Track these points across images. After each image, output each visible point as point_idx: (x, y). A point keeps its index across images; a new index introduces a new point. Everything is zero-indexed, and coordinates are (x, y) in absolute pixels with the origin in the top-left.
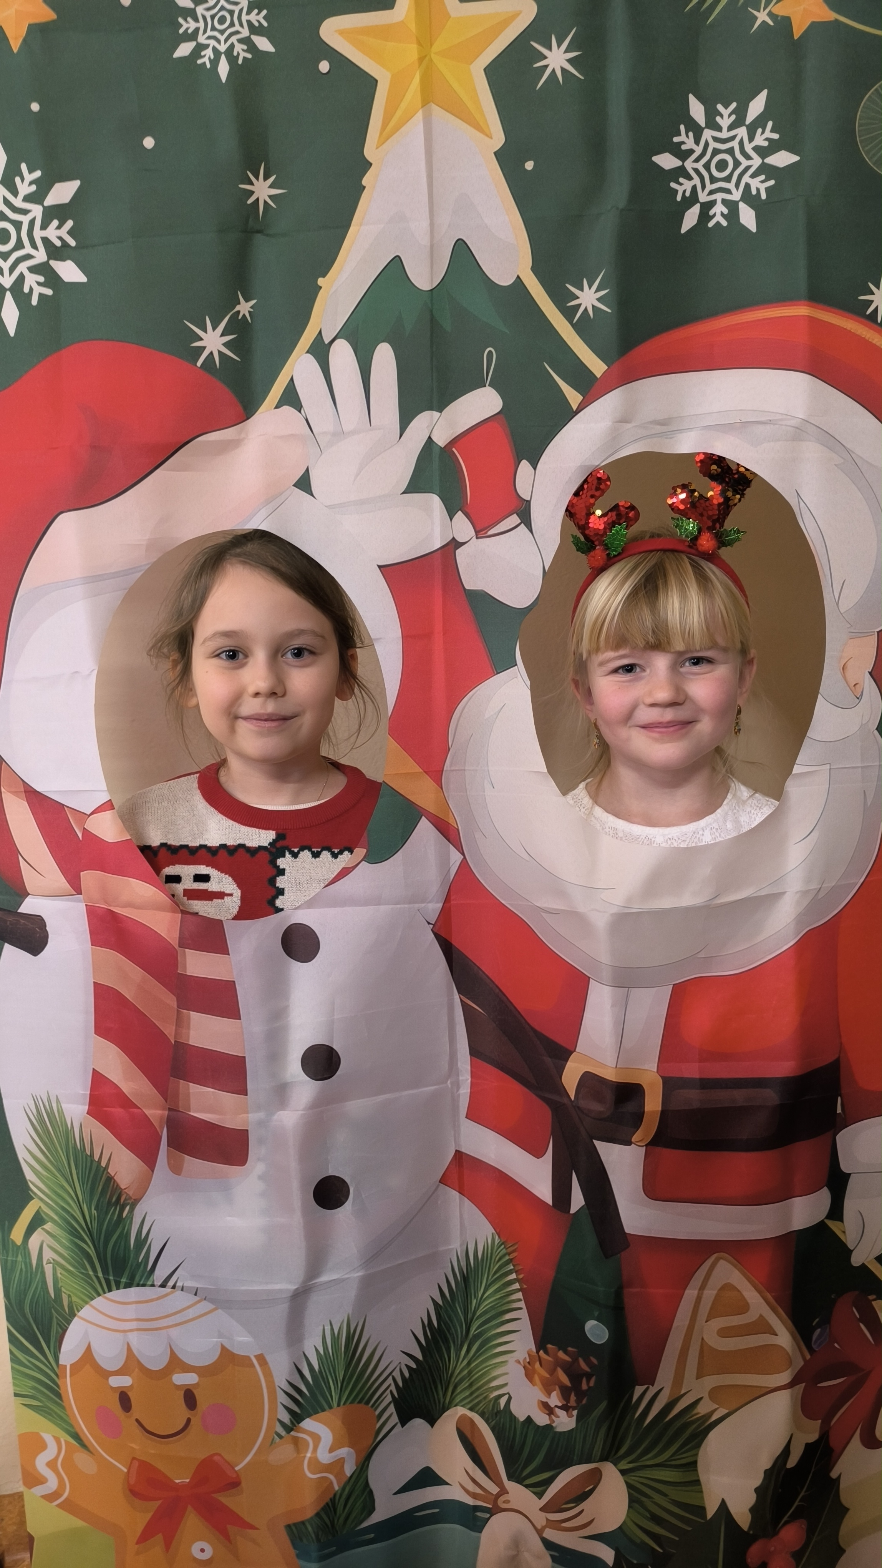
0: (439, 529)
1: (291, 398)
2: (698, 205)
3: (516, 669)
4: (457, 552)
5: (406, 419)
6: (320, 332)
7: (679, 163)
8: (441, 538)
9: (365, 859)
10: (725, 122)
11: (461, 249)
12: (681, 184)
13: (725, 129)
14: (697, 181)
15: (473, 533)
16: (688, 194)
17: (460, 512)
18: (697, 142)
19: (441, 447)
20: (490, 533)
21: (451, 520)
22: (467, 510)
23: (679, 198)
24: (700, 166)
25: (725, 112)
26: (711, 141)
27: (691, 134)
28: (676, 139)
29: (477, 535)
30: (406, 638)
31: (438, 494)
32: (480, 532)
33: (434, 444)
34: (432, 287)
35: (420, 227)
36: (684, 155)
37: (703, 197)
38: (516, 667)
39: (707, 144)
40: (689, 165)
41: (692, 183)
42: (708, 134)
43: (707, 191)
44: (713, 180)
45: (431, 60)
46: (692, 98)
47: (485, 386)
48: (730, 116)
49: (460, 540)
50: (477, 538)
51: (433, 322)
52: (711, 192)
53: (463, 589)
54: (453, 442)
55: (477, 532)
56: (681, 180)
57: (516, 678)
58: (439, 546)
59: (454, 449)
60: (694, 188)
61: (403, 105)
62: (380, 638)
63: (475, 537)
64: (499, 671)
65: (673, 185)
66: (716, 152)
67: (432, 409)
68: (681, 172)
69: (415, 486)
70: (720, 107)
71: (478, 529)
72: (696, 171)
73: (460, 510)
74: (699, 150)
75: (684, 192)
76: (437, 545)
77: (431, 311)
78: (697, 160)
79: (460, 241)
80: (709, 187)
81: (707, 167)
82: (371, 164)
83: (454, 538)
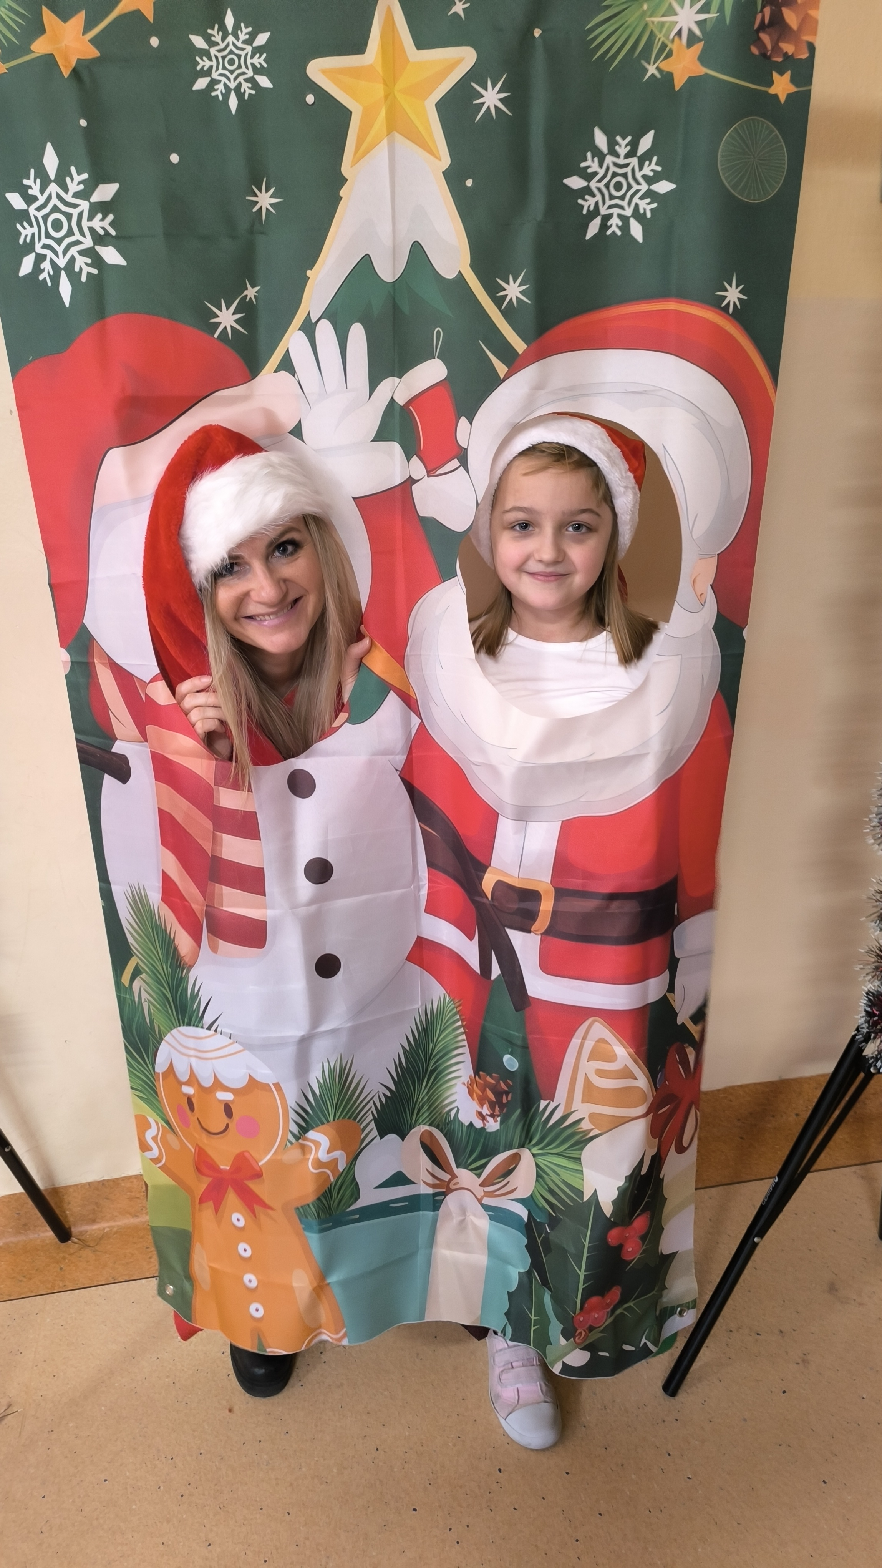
1: (287, 365)
2: (599, 218)
3: (456, 579)
6: (309, 314)
7: (585, 184)
9: (349, 721)
10: (622, 150)
11: (417, 249)
12: (586, 201)
13: (622, 157)
14: (599, 197)
16: (591, 209)
18: (601, 166)
23: (585, 212)
24: (601, 185)
25: (623, 143)
26: (611, 166)
27: (596, 160)
28: (583, 165)
34: (394, 279)
35: (384, 231)
36: (589, 177)
37: (603, 211)
39: (608, 168)
40: (593, 184)
41: (595, 199)
42: (609, 159)
43: (606, 205)
44: (612, 197)
45: (395, 96)
46: (597, 131)
48: (626, 146)
51: (395, 308)
52: (610, 207)
56: (587, 197)
57: (457, 585)
60: (597, 203)
61: (373, 133)
65: (580, 201)
66: (614, 175)
67: (393, 375)
68: (588, 191)
70: (618, 138)
74: (602, 172)
75: (589, 206)
77: (394, 299)
78: (600, 181)
79: (416, 243)
80: (608, 203)
81: (607, 186)
82: (347, 180)
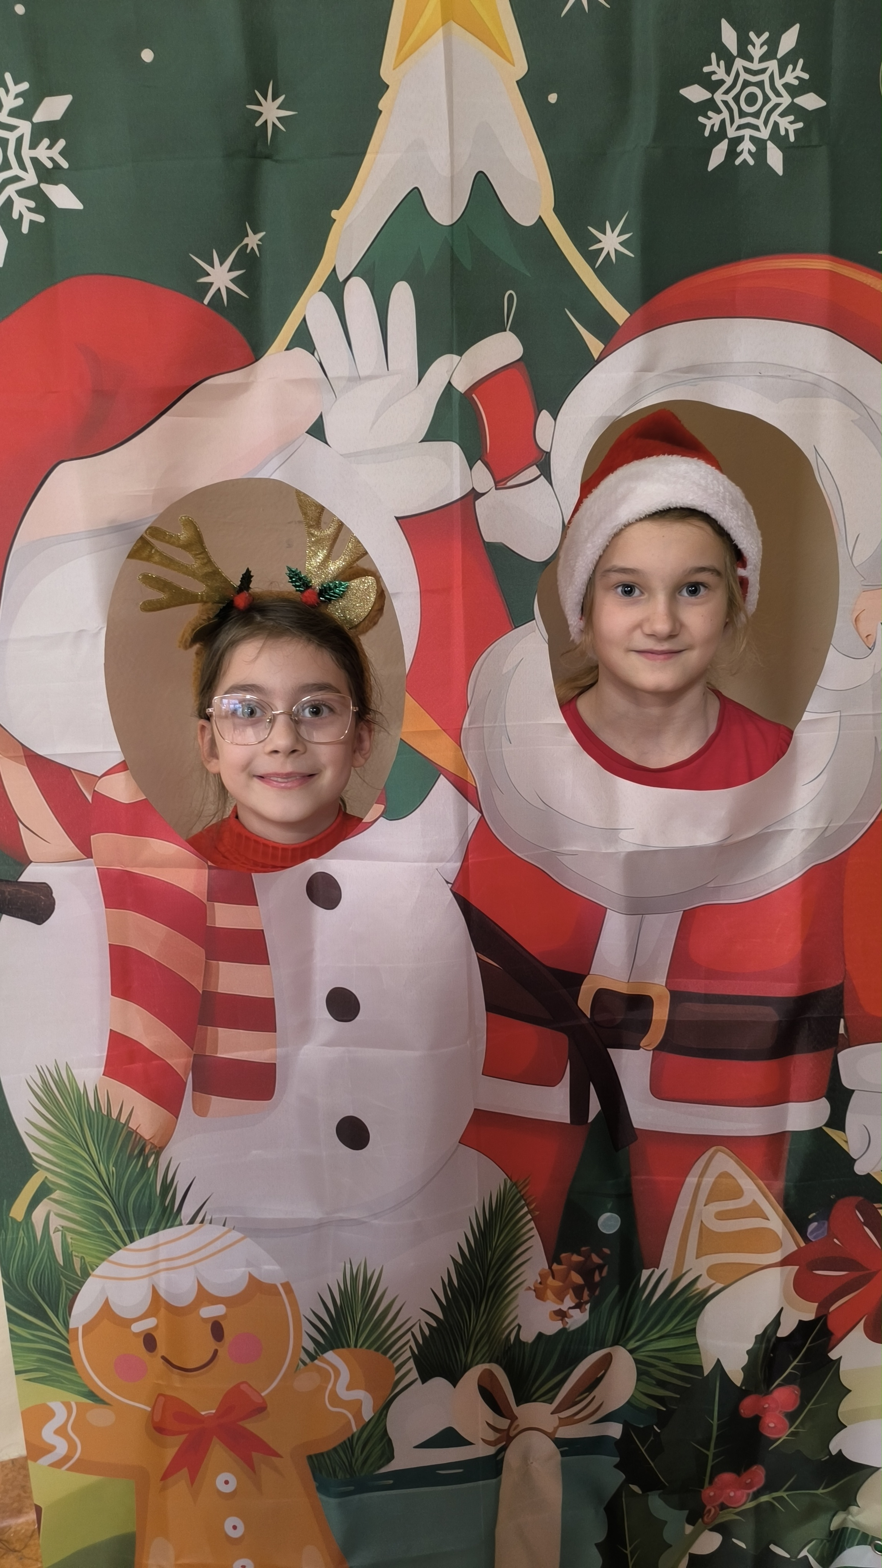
0: (459, 479)
1: (303, 339)
2: (726, 141)
3: (534, 623)
4: (477, 502)
5: (424, 365)
6: (334, 269)
7: (708, 95)
8: (461, 489)
9: (384, 815)
10: (757, 52)
11: (481, 182)
12: (709, 118)
13: (756, 59)
14: (726, 114)
15: (492, 483)
16: (716, 129)
17: (479, 461)
18: (728, 72)
19: (461, 393)
20: (510, 484)
21: (471, 469)
22: (486, 459)
23: (707, 134)
24: (729, 98)
25: (758, 42)
26: (742, 71)
27: (722, 63)
28: (706, 69)
29: (496, 486)
30: (426, 592)
31: (458, 442)
32: (500, 483)
33: (454, 389)
34: (452, 221)
35: (439, 156)
36: (713, 86)
37: (731, 132)
38: (534, 621)
39: (737, 75)
40: (719, 97)
41: (721, 117)
42: (739, 63)
43: (735, 125)
44: (742, 114)
46: (725, 25)
47: (505, 330)
48: (762, 46)
49: (480, 491)
50: (496, 489)
51: (454, 260)
52: (740, 128)
53: (482, 541)
54: (473, 388)
55: (496, 483)
56: (710, 114)
57: (534, 631)
58: (459, 497)
59: (474, 396)
60: (723, 122)
61: (423, 22)
62: (397, 593)
63: (494, 488)
64: (517, 626)
65: (701, 119)
66: (746, 84)
67: (451, 352)
68: (710, 105)
69: (433, 434)
70: (752, 35)
71: (497, 480)
72: (726, 103)
73: (480, 459)
74: (729, 81)
75: (713, 126)
76: (457, 495)
77: (452, 249)
78: (727, 92)
79: (481, 174)
80: (738, 121)
81: (736, 99)
82: (387, 87)
83: (473, 488)
